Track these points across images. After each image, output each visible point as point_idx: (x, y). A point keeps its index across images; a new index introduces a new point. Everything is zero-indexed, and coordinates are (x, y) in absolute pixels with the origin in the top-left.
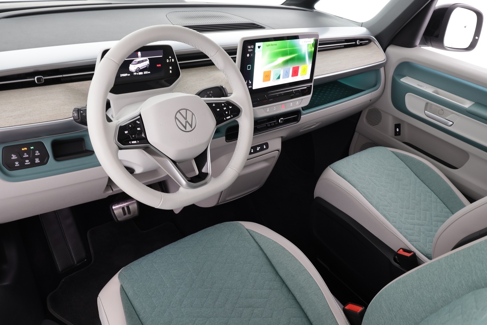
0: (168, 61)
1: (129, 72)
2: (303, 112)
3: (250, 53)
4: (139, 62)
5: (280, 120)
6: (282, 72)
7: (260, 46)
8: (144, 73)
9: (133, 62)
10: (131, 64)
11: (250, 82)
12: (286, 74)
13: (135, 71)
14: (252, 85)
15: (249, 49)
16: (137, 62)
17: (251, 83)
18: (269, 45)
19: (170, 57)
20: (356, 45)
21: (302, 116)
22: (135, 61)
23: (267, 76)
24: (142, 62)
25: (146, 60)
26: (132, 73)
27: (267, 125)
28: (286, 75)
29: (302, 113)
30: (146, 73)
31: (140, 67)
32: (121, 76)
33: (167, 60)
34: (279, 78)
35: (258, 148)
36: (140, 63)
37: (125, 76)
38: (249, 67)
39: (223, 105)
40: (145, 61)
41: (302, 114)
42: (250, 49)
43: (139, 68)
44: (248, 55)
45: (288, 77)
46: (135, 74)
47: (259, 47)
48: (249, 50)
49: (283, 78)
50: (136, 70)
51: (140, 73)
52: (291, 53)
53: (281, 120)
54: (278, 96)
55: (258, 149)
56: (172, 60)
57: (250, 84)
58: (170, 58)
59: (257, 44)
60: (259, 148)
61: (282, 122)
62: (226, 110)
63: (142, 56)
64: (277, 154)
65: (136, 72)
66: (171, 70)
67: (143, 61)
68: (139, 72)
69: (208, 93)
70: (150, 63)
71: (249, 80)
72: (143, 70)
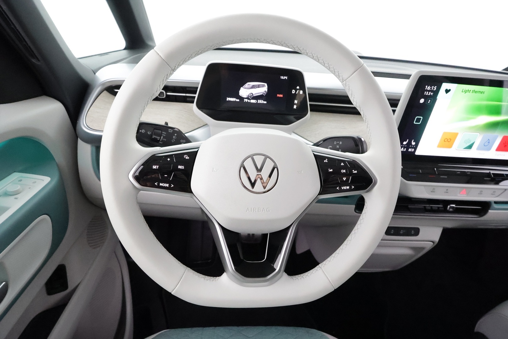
0: (293, 92)
1: (238, 97)
2: (496, 206)
3: (426, 98)
5: (449, 206)
6: (478, 139)
7: (450, 90)
8: (258, 102)
9: (246, 86)
10: (242, 87)
11: (413, 143)
12: (486, 144)
13: (246, 97)
14: (415, 147)
15: (427, 91)
16: (251, 86)
17: (415, 145)
18: (469, 91)
19: (298, 87)
21: (490, 211)
22: (248, 85)
23: (448, 141)
24: (257, 88)
25: (263, 86)
26: (242, 99)
27: (425, 207)
28: (486, 146)
29: (492, 206)
30: (260, 101)
31: (254, 94)
32: (227, 100)
33: (293, 90)
34: (470, 147)
36: (254, 88)
37: (233, 100)
38: (418, 120)
39: (342, 164)
40: (261, 87)
41: (491, 208)
42: (429, 91)
43: (252, 94)
44: (422, 101)
45: (489, 149)
46: (246, 100)
47: (447, 91)
48: (427, 93)
49: (479, 148)
50: (249, 96)
51: (253, 101)
53: (451, 207)
54: (458, 175)
56: (299, 92)
57: (412, 145)
58: (298, 89)
59: (445, 86)
61: (451, 210)
62: (344, 175)
64: (429, 246)
65: (248, 98)
66: (296, 104)
67: (259, 86)
68: (252, 99)
69: (335, 143)
70: (268, 90)
71: (413, 140)
72: (257, 98)
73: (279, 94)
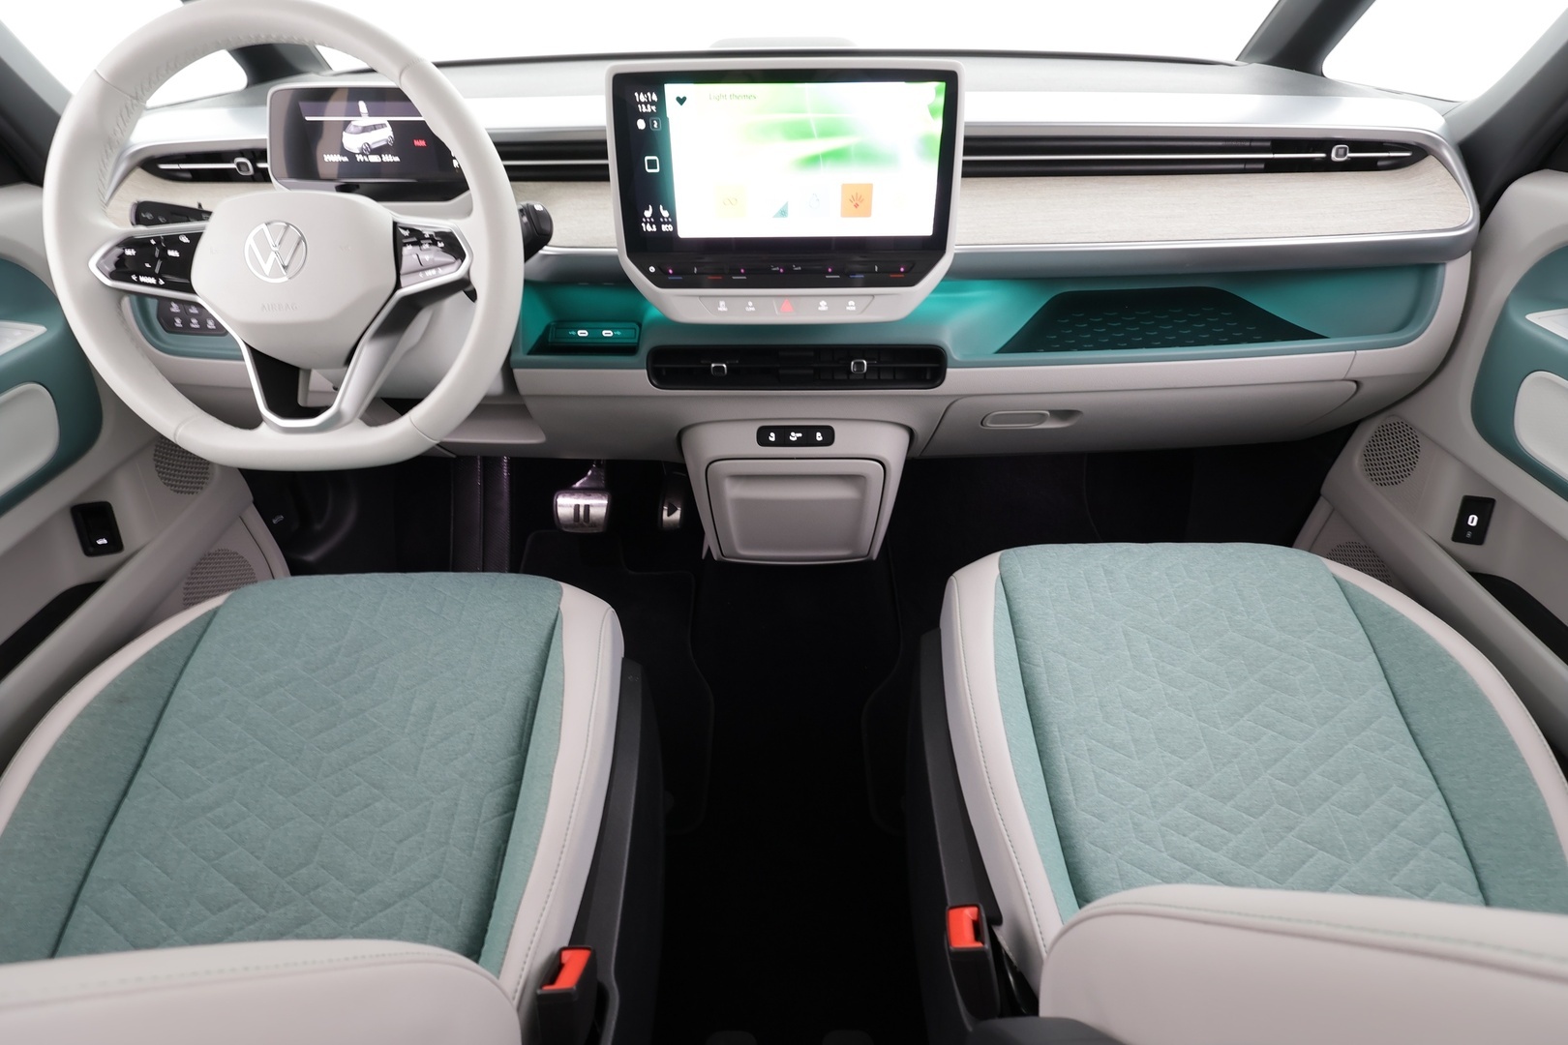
1: (343, 151)
2: (958, 357)
3: (646, 117)
4: (365, 129)
5: (852, 363)
6: (793, 194)
7: (684, 99)
8: (384, 160)
9: (351, 128)
10: (345, 130)
11: (665, 214)
12: (815, 204)
13: (358, 151)
14: (673, 222)
15: (641, 103)
16: (360, 128)
17: (669, 217)
18: (723, 97)
20: (1327, 166)
21: (948, 371)
22: (355, 126)
23: (731, 203)
24: (372, 130)
25: (383, 126)
26: (351, 155)
28: (816, 209)
29: (949, 357)
30: (388, 158)
31: (370, 143)
32: (325, 160)
35: (793, 434)
36: (368, 132)
37: (336, 160)
38: (652, 163)
40: (380, 128)
42: (646, 104)
43: (367, 143)
44: (641, 125)
46: (360, 158)
47: (681, 101)
50: (362, 148)
51: (374, 159)
52: (826, 133)
53: (857, 365)
54: (775, 272)
55: (794, 436)
57: (663, 218)
59: (672, 90)
60: (800, 435)
63: (371, 114)
64: (871, 469)
65: (362, 154)
67: (374, 127)
68: (370, 154)
70: (394, 134)
71: (661, 207)
72: (379, 151)
73: (418, 139)
